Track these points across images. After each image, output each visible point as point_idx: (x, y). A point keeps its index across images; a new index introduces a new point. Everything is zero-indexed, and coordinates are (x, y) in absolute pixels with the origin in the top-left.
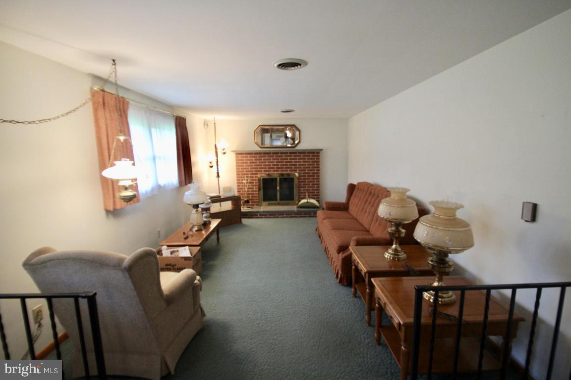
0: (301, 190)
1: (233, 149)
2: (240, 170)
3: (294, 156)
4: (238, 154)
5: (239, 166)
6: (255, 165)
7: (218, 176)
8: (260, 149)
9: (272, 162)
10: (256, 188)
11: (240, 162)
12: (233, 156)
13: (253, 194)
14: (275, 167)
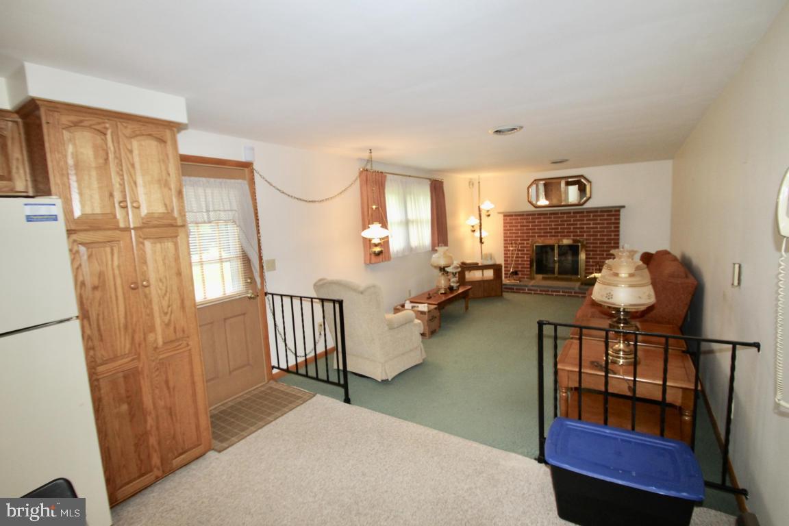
0: (589, 262)
1: (502, 211)
2: (508, 235)
3: (580, 217)
4: (506, 216)
5: (508, 230)
6: (527, 229)
7: (481, 242)
8: (533, 209)
9: (549, 225)
10: (527, 258)
11: (508, 225)
12: (501, 217)
13: (524, 264)
14: (553, 231)
